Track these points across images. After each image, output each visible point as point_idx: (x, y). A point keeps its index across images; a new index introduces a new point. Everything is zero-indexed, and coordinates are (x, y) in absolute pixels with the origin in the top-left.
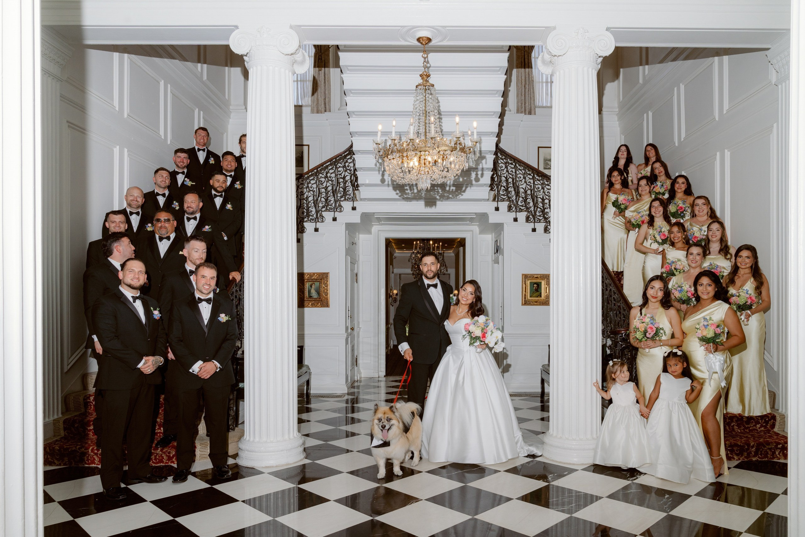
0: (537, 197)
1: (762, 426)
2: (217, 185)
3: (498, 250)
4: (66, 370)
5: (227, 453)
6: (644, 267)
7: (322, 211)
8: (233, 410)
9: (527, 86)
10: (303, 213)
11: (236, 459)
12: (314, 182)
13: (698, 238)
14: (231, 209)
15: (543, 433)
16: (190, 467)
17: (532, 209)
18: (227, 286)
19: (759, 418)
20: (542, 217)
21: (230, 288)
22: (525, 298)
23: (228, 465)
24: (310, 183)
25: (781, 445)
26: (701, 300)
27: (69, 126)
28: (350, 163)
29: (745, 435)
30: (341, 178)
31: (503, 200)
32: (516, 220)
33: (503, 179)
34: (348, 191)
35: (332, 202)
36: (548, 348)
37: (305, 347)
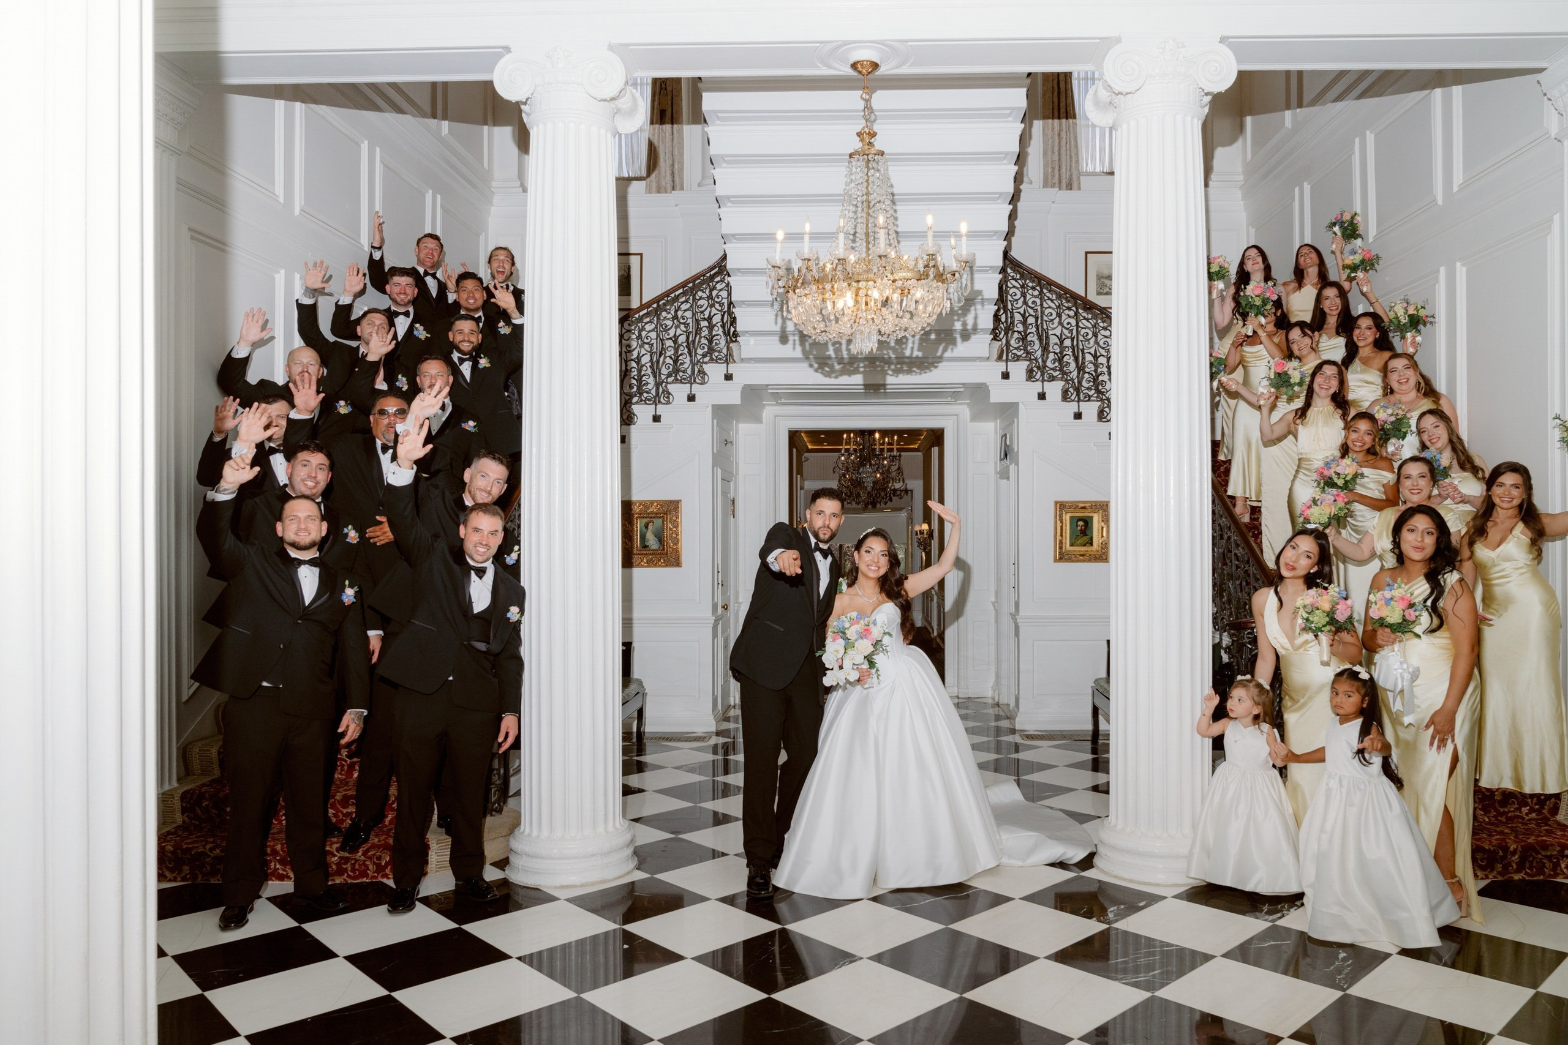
0: (1083, 351)
1: (1531, 811)
2: (459, 338)
3: (1007, 453)
4: (185, 698)
7: (667, 383)
8: (499, 774)
9: (1064, 135)
10: (631, 387)
11: (504, 870)
12: (653, 326)
14: (488, 365)
15: (1096, 818)
16: (417, 886)
17: (1074, 374)
20: (1093, 391)
22: (1061, 548)
24: (645, 330)
27: (192, 238)
28: (720, 290)
29: (1498, 829)
30: (704, 319)
31: (1017, 358)
32: (1042, 396)
33: (1018, 317)
34: (716, 344)
35: (686, 366)
36: (1105, 643)
37: (635, 645)
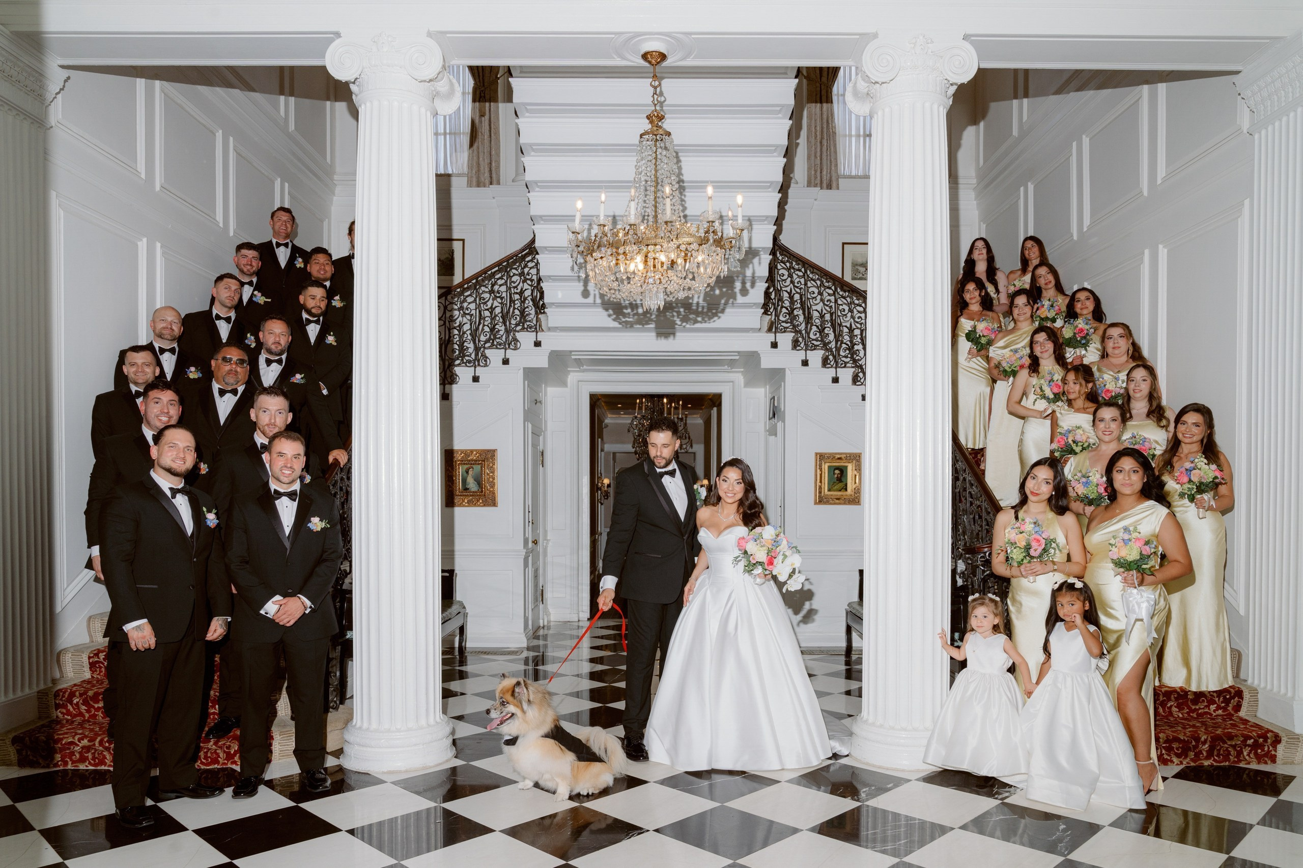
0: (840, 325)
1: (1218, 708)
2: (310, 304)
3: (775, 413)
5: (324, 748)
6: (1021, 441)
7: (485, 348)
8: (335, 676)
9: (825, 142)
10: (453, 351)
11: (339, 758)
12: (473, 299)
13: (1111, 392)
14: (335, 344)
15: (850, 716)
16: (262, 771)
17: (833, 345)
18: (324, 472)
19: (1215, 694)
20: (849, 359)
21: (331, 475)
22: (820, 492)
23: (326, 769)
24: (466, 301)
25: (1252, 740)
26: (1119, 496)
28: (531, 268)
29: (1191, 723)
30: (517, 293)
31: (785, 331)
32: (805, 363)
33: (786, 295)
34: (527, 315)
35: (501, 333)
36: (857, 574)
37: (457, 571)
